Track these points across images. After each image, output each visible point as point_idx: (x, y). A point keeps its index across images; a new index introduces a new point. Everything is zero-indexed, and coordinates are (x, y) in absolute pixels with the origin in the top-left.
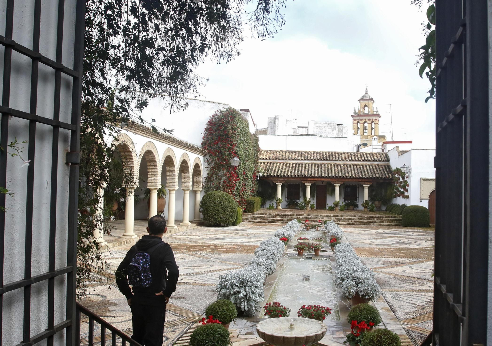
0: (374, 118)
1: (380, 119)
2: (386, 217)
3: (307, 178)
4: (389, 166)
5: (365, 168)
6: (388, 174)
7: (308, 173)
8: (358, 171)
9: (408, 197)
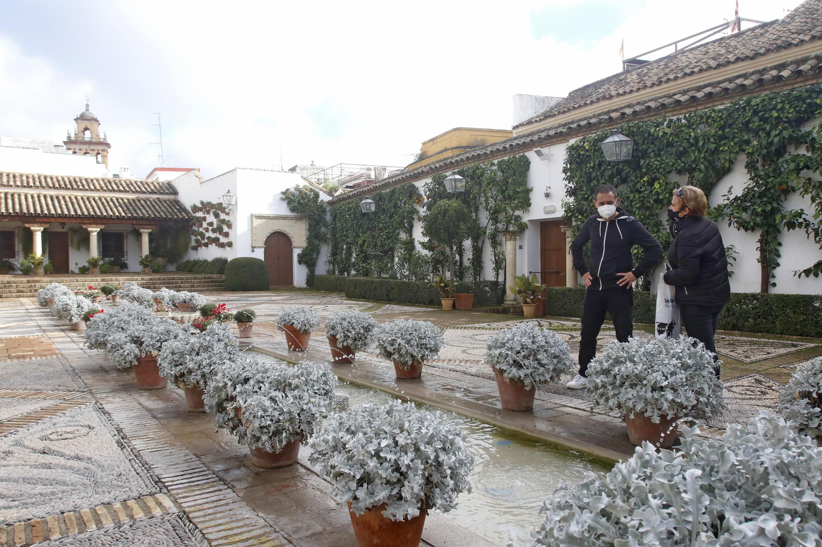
0: (100, 148)
1: (109, 150)
3: (35, 218)
4: (177, 202)
5: (139, 204)
6: (180, 213)
7: (35, 210)
8: (128, 209)
9: (230, 245)
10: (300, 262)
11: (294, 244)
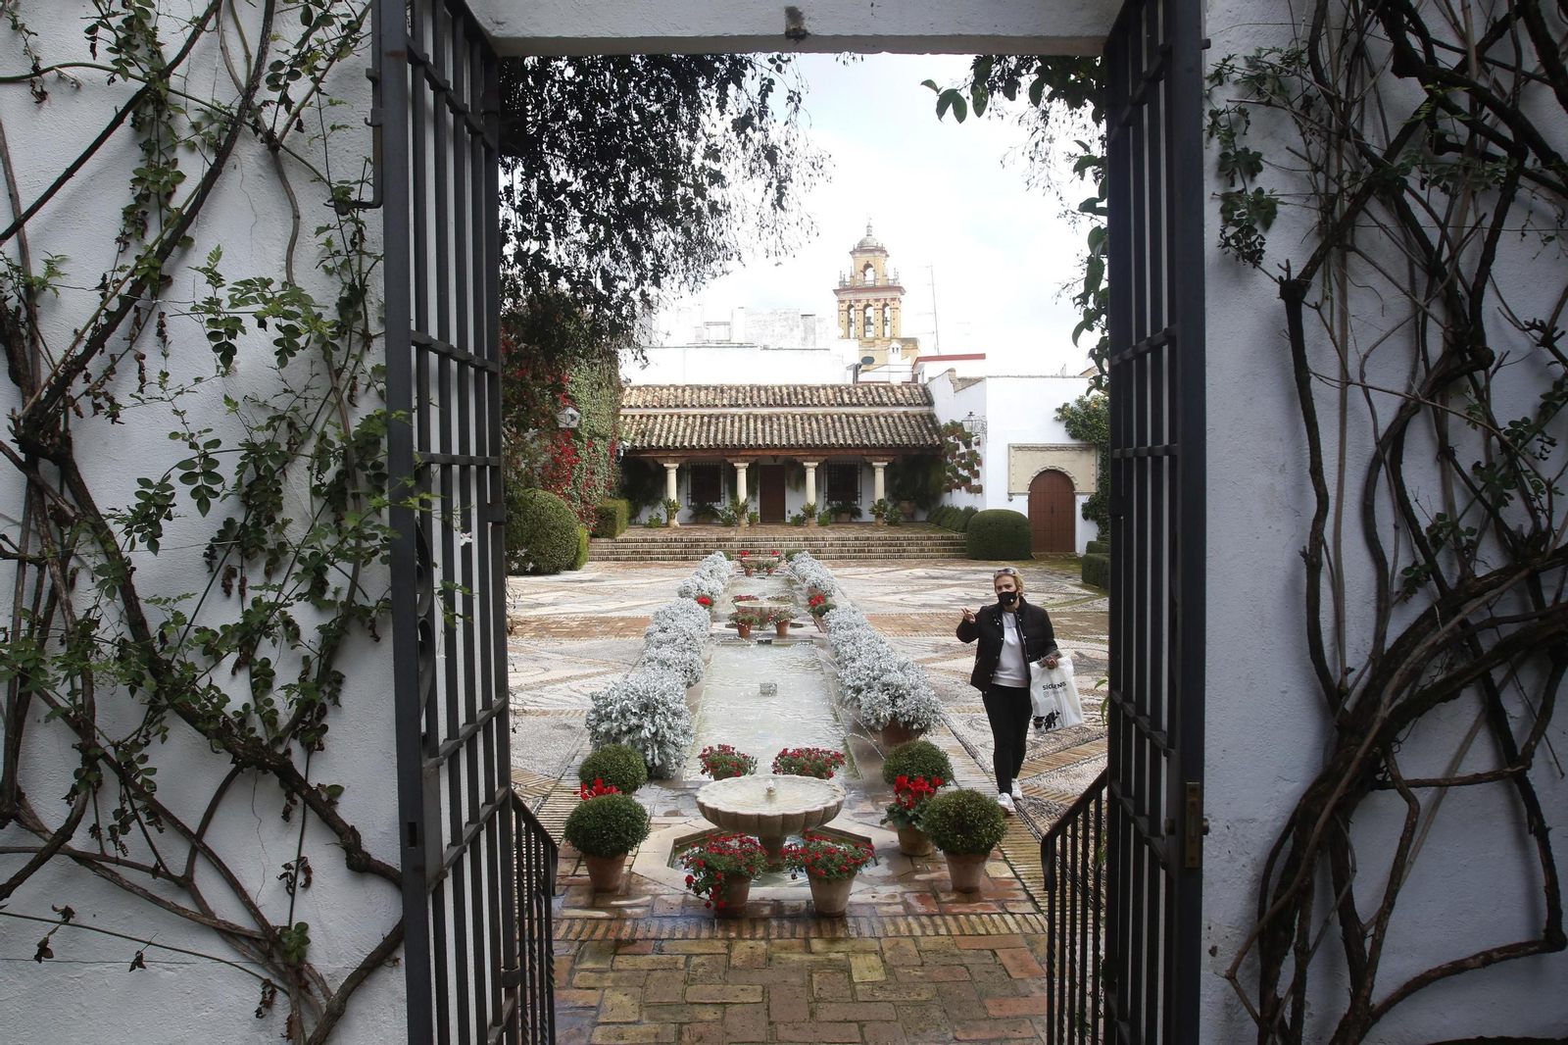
0: (889, 295)
1: (902, 298)
2: (929, 539)
3: (737, 450)
4: (932, 417)
5: (876, 424)
6: (931, 435)
7: (740, 440)
8: (858, 431)
9: (979, 490)
10: (1085, 517)
11: (1078, 489)
